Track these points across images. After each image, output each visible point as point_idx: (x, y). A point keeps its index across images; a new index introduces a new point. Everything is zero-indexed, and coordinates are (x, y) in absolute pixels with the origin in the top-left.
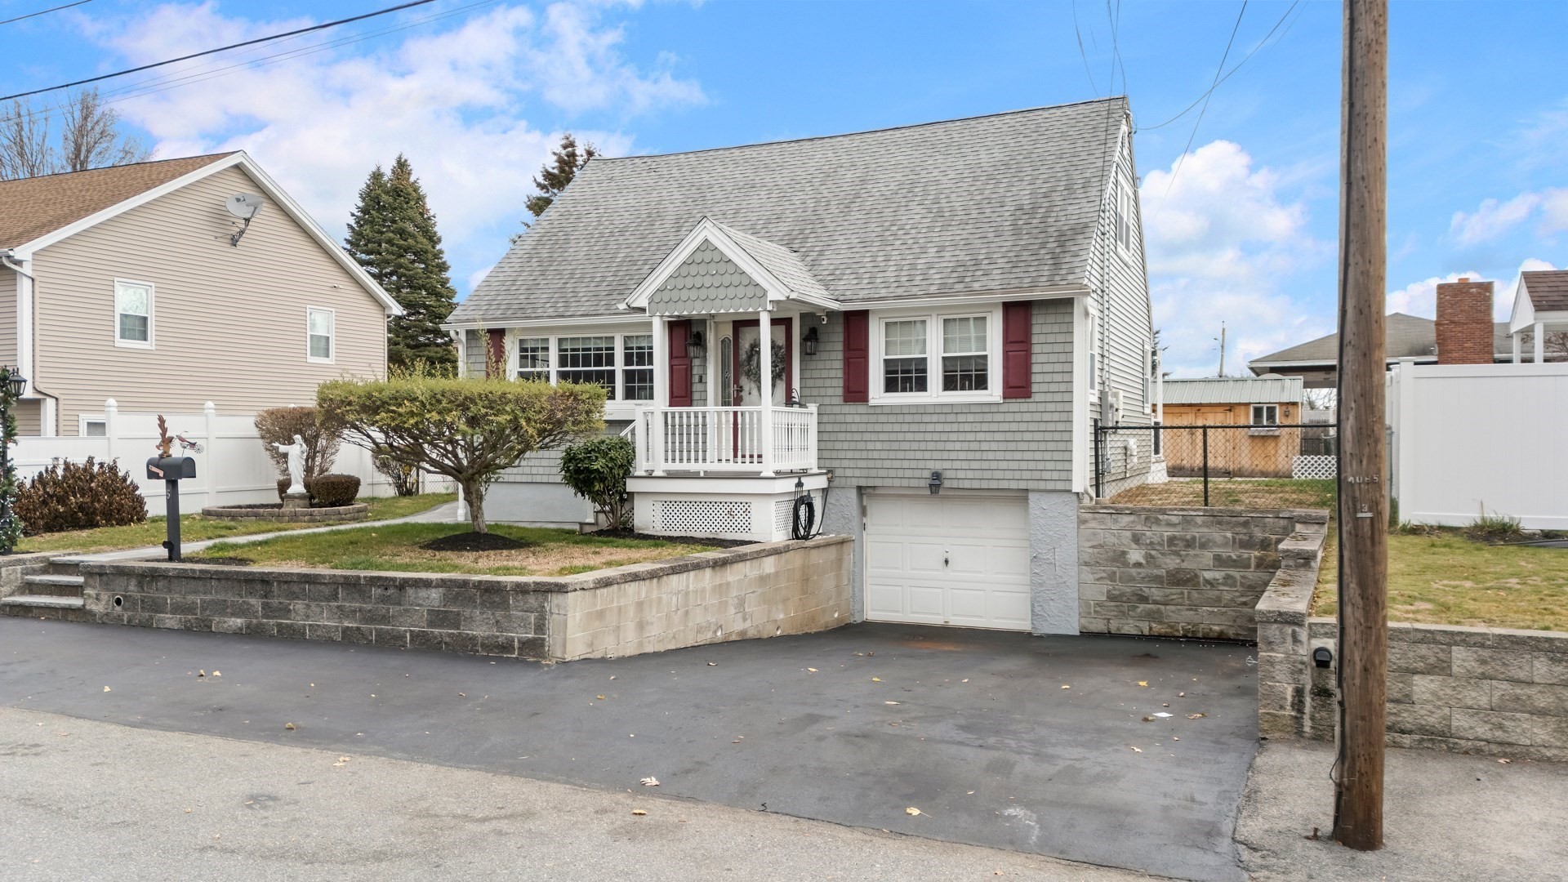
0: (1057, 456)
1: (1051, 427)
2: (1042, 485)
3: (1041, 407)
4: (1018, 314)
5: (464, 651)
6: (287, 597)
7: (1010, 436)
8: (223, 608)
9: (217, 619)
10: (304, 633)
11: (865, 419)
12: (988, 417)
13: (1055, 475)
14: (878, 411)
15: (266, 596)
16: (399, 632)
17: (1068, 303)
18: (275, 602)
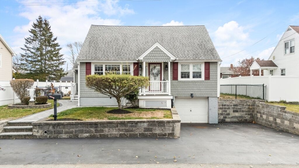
0: (214, 90)
1: (213, 85)
2: (212, 96)
3: (211, 82)
4: (207, 64)
5: (154, 137)
6: (103, 127)
7: (206, 87)
8: (82, 132)
9: (80, 134)
10: (108, 136)
11: (177, 83)
12: (202, 83)
13: (214, 94)
14: (180, 82)
15: (96, 128)
16: (136, 133)
17: (217, 63)
18: (99, 129)
